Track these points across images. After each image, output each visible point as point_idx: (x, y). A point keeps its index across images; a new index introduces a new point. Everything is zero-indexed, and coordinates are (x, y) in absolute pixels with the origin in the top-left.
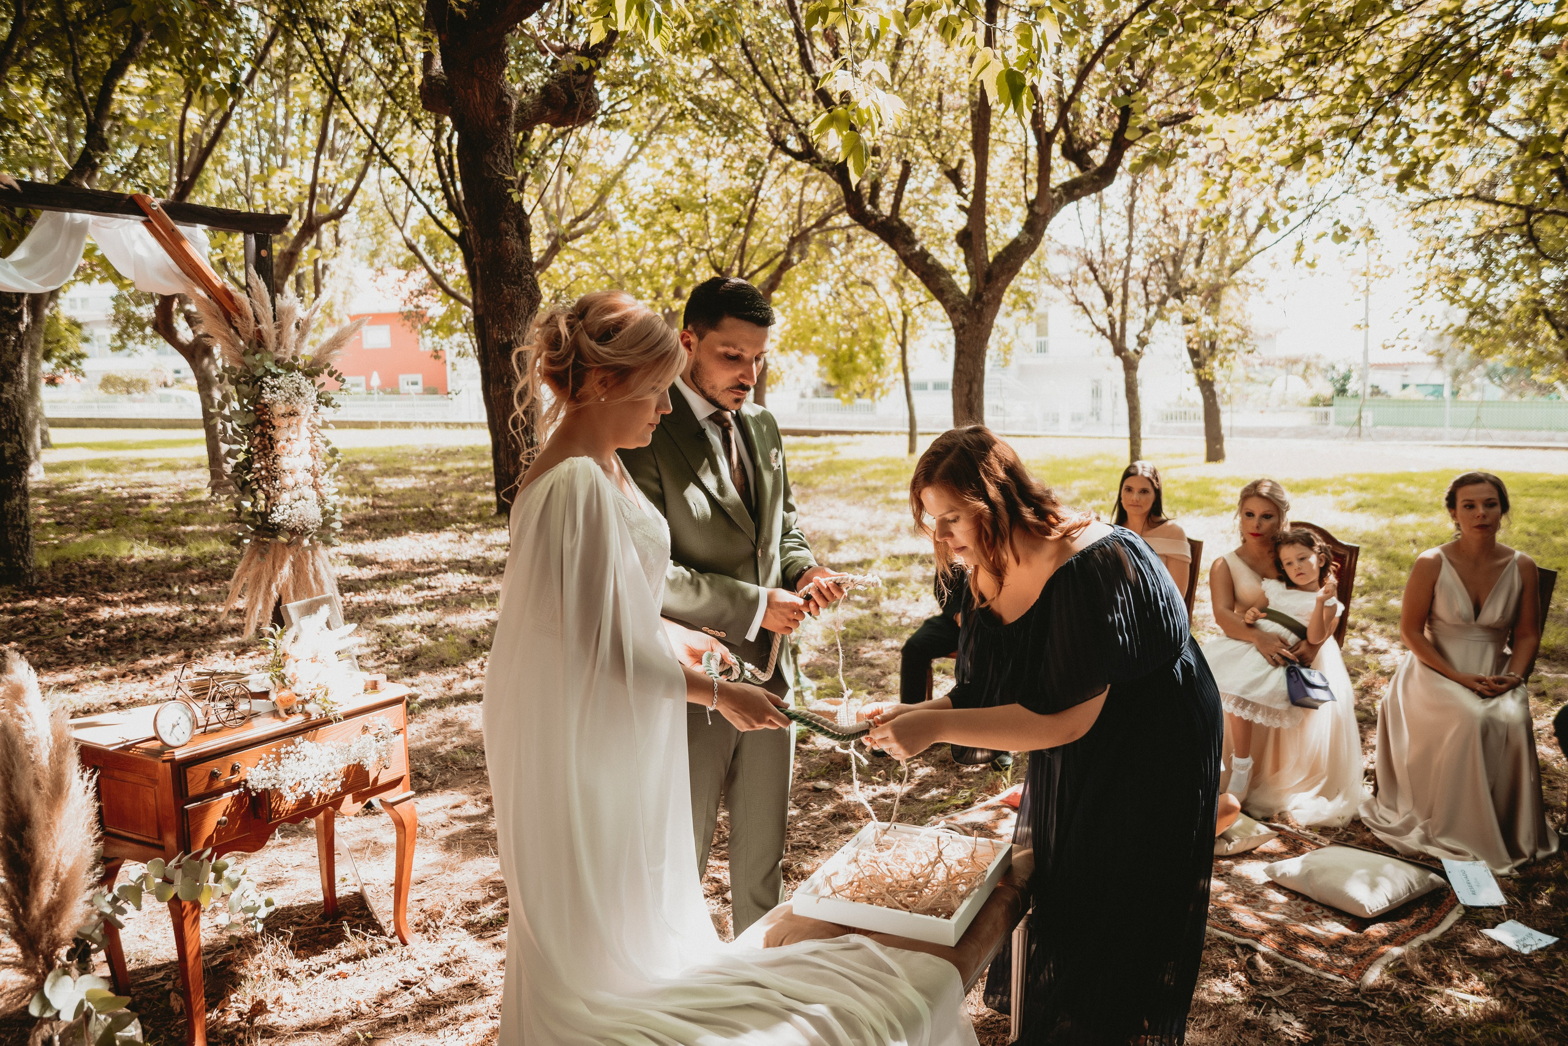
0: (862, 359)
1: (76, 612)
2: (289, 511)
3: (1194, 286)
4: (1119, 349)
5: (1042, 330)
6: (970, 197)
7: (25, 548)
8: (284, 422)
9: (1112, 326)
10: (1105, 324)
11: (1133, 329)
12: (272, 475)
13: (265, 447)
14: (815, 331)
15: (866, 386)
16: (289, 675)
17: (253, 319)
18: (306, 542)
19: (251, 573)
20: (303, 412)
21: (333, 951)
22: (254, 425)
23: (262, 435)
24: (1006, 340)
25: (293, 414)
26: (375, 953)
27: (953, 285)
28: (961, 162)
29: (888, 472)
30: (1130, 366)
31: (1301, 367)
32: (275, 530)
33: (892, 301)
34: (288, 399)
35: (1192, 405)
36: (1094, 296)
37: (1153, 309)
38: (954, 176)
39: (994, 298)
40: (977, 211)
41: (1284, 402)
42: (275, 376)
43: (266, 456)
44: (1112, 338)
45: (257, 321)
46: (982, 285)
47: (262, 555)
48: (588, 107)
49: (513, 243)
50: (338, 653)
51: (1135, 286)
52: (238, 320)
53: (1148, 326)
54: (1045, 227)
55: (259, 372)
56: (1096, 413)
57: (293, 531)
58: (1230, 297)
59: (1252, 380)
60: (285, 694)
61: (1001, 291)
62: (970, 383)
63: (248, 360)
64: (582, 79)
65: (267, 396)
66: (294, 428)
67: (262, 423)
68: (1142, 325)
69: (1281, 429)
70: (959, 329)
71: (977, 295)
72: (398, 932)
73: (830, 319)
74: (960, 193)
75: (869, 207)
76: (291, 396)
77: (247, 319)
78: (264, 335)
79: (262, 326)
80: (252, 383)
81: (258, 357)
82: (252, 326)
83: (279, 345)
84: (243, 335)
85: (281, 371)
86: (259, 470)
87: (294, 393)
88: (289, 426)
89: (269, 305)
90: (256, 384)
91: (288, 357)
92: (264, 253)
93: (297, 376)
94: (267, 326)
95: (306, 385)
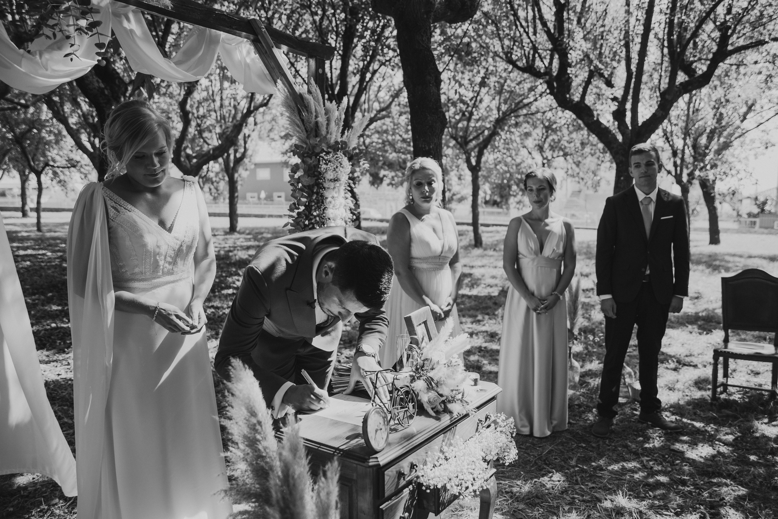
8: (332, 185)
12: (323, 221)
13: (319, 202)
17: (314, 114)
20: (343, 179)
23: (317, 193)
25: (336, 180)
34: (335, 170)
42: (328, 153)
43: (319, 208)
45: (316, 117)
52: (306, 113)
55: (317, 150)
63: (312, 141)
65: (323, 166)
66: (336, 190)
67: (318, 185)
76: (337, 167)
77: (311, 113)
78: (320, 124)
79: (320, 119)
80: (314, 158)
81: (318, 139)
82: (313, 120)
83: (328, 132)
84: (307, 125)
85: (329, 150)
86: (315, 217)
87: (339, 165)
88: (334, 188)
89: (322, 106)
90: (316, 157)
91: (332, 141)
92: (320, 71)
93: (340, 154)
94: (322, 119)
95: (345, 160)
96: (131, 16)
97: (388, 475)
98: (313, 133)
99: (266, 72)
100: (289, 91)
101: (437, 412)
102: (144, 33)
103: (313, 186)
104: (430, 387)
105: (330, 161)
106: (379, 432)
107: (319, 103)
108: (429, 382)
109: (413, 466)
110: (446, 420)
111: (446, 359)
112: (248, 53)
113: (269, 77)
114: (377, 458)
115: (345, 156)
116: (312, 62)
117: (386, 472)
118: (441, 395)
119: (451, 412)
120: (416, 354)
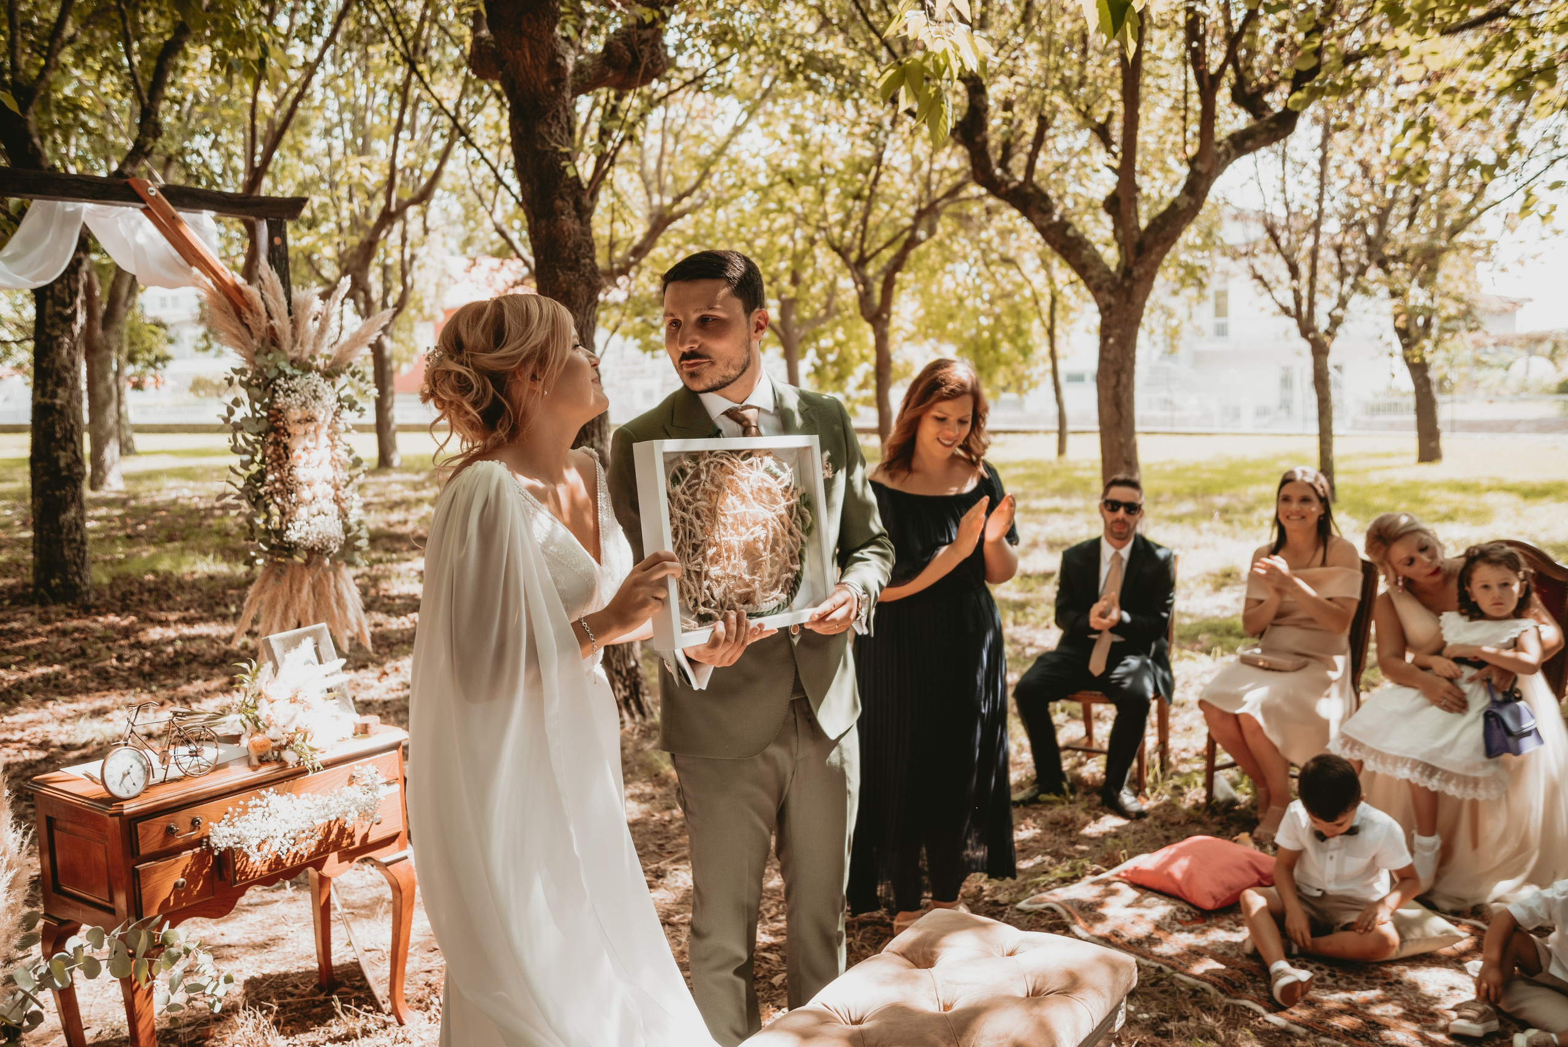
0: (1005, 347)
1: (126, 632)
2: (306, 528)
3: (1404, 252)
4: (1306, 329)
5: (1221, 310)
6: (1120, 156)
7: (81, 563)
8: (300, 430)
9: (1298, 304)
10: (1290, 303)
11: (1324, 306)
12: (287, 488)
13: (280, 457)
14: (951, 317)
15: (1011, 378)
16: (263, 717)
17: (265, 315)
18: (327, 562)
19: (266, 597)
20: (321, 418)
21: (322, 1029)
22: (267, 434)
23: (277, 443)
24: (1174, 322)
25: (311, 419)
26: (366, 1032)
27: (1097, 258)
28: (1110, 115)
29: (1031, 477)
30: (1320, 351)
31: (1547, 347)
32: (290, 549)
33: (1039, 280)
34: (304, 404)
35: (1404, 395)
36: (1275, 267)
37: (1350, 280)
38: (1102, 133)
39: (1147, 273)
40: (1126, 171)
41: (1525, 389)
42: (292, 378)
43: (281, 466)
44: (1298, 315)
45: (270, 317)
46: (1132, 258)
47: (278, 578)
48: (655, 66)
49: (570, 223)
50: (329, 691)
51: (1327, 255)
52: (248, 315)
53: (1343, 303)
54: (1208, 188)
55: (273, 373)
56: (1286, 405)
57: (311, 551)
58: (1450, 266)
59: (1484, 363)
60: (258, 738)
61: (1156, 265)
62: (1118, 373)
63: (259, 361)
64: (648, 34)
65: (281, 400)
66: (312, 435)
67: (276, 430)
68: (1335, 301)
69: (1518, 422)
70: (1105, 310)
71: (1126, 270)
72: (395, 1011)
73: (969, 303)
74: (1108, 150)
75: (998, 172)
76: (308, 400)
77: (259, 314)
78: (278, 331)
79: (276, 322)
81: (270, 357)
82: (264, 323)
84: (255, 334)
85: (296, 372)
86: (273, 483)
87: (310, 397)
88: (306, 433)
91: (306, 356)
92: (276, 241)
93: (315, 376)
94: (281, 323)
105: (293, 391)
107: (274, 294)
108: (256, 721)
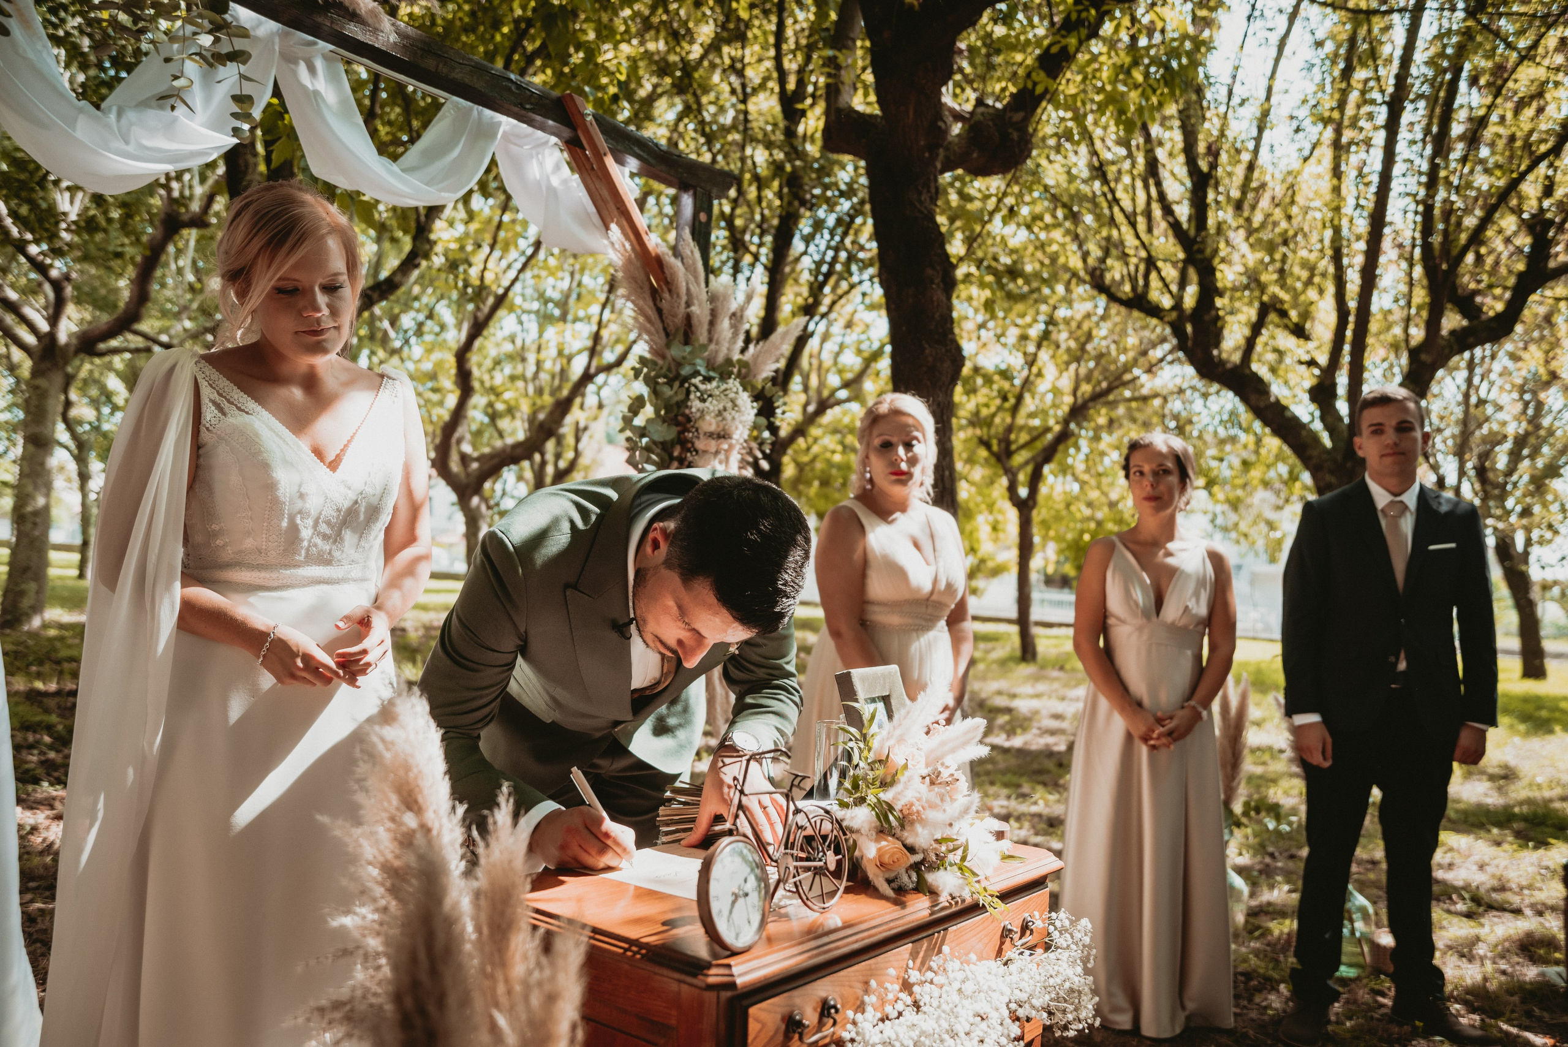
8: (712, 445)
17: (684, 298)
20: (736, 434)
22: (672, 445)
25: (722, 436)
34: (720, 413)
42: (708, 379)
45: (688, 304)
49: (939, 294)
52: (667, 295)
55: (686, 371)
63: (673, 353)
64: (1019, 116)
65: (695, 404)
66: (722, 456)
67: (683, 443)
76: (725, 409)
77: (678, 296)
78: (695, 321)
79: (695, 309)
80: (677, 384)
81: (688, 349)
82: (682, 310)
83: (710, 340)
84: (668, 320)
85: (712, 374)
87: (729, 405)
88: (717, 453)
89: (703, 285)
90: (682, 385)
91: (720, 358)
92: (703, 217)
93: (734, 384)
94: (700, 311)
95: (744, 398)
96: (319, 64)
97: (757, 1020)
98: (680, 336)
99: (592, 209)
100: (633, 249)
101: (900, 891)
102: (343, 102)
103: (673, 443)
104: (883, 830)
105: (710, 396)
106: (741, 901)
107: (696, 278)
108: (884, 811)
109: (826, 1010)
110: (919, 909)
111: (927, 765)
112: (557, 168)
113: (596, 219)
114: (729, 966)
115: (745, 389)
116: (687, 201)
117: (753, 1011)
118: (911, 850)
119: (933, 893)
120: (856, 751)
